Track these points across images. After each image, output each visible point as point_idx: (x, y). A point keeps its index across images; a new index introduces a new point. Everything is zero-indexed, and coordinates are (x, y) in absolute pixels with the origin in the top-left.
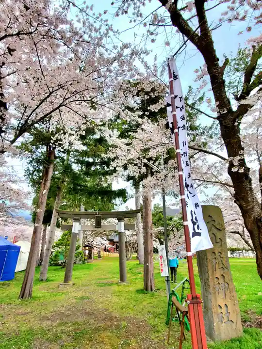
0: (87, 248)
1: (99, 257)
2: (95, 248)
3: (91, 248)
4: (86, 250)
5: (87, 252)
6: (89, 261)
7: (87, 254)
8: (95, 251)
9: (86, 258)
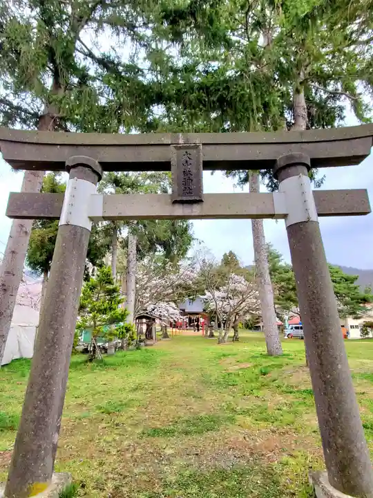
0: (144, 320)
1: (166, 336)
2: (157, 321)
3: (151, 319)
4: (142, 323)
5: (144, 327)
6: (148, 342)
7: (144, 331)
8: (157, 326)
9: (143, 337)
